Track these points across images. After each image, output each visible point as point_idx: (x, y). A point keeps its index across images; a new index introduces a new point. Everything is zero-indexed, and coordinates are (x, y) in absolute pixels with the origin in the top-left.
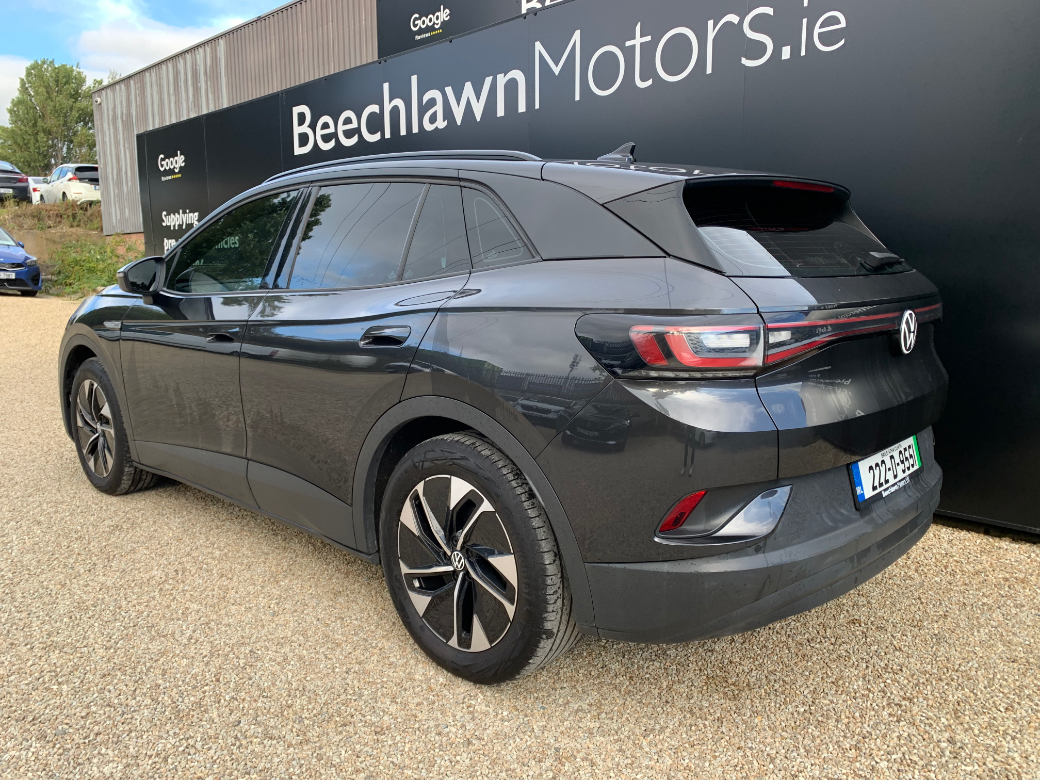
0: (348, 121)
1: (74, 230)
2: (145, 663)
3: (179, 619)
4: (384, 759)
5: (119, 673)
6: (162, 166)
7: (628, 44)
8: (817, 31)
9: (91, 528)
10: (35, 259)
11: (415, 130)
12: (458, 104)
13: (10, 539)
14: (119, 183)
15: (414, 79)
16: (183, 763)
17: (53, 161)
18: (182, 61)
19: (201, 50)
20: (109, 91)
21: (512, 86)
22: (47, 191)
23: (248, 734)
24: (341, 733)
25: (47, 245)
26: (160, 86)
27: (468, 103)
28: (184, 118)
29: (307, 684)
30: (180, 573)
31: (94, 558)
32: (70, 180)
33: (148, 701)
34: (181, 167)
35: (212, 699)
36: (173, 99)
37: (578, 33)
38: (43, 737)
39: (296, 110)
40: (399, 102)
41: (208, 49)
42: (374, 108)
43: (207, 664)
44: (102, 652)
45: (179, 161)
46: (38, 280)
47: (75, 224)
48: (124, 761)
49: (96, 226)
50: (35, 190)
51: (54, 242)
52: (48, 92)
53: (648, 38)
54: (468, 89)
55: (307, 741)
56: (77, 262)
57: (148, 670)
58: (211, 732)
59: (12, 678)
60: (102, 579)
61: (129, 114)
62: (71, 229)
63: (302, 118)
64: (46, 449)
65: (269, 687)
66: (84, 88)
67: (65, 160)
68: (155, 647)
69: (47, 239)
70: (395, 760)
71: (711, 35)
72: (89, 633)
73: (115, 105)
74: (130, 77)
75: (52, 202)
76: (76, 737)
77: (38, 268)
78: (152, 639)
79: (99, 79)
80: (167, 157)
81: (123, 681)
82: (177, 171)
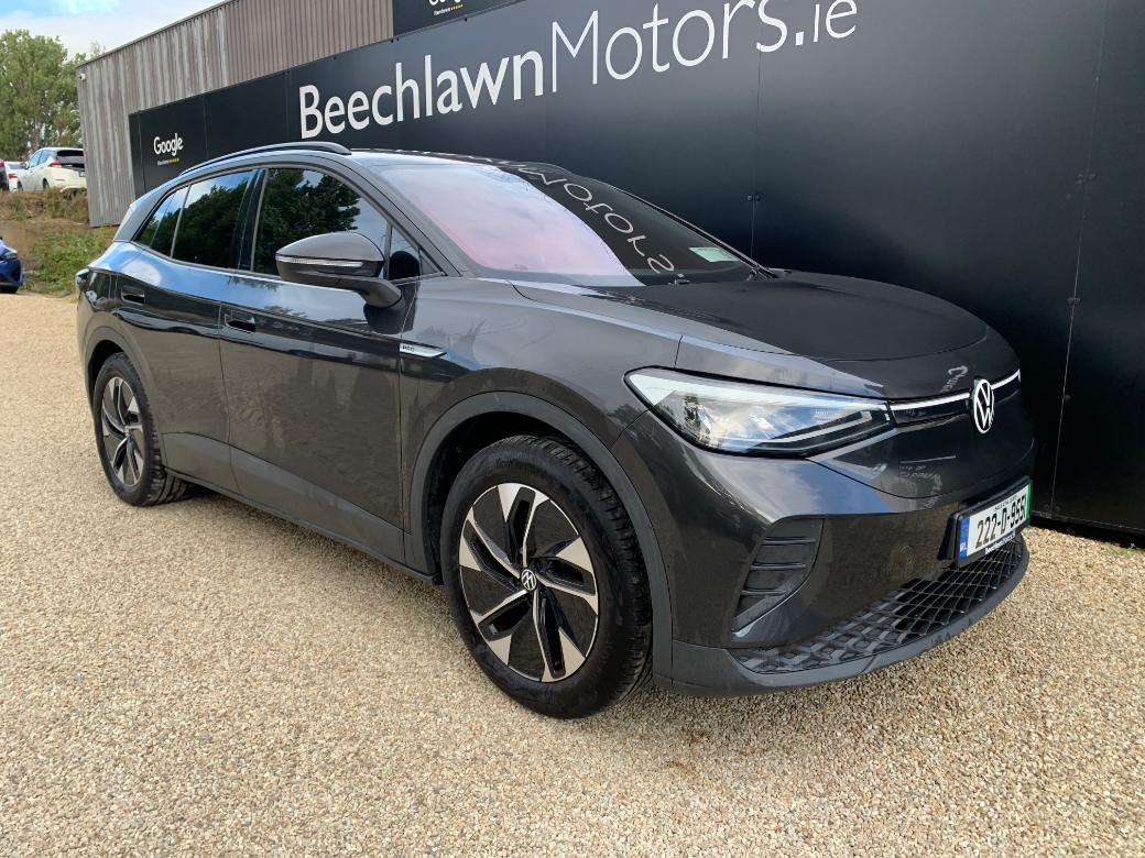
0: (358, 103)
1: (56, 221)
2: (157, 625)
3: (188, 590)
4: (384, 696)
5: (132, 633)
6: (158, 149)
7: (645, 26)
8: (829, 17)
9: (95, 514)
10: (15, 251)
11: (429, 113)
12: (474, 85)
13: (12, 523)
14: (107, 170)
15: (428, 59)
16: (198, 699)
17: (29, 144)
18: (176, 34)
19: (198, 22)
20: (94, 66)
21: (528, 67)
22: (24, 178)
23: (258, 678)
24: (345, 677)
25: (26, 237)
26: (152, 61)
27: (484, 85)
28: (180, 97)
29: (314, 640)
30: (188, 552)
31: (101, 540)
32: (51, 165)
33: (162, 654)
34: (178, 151)
35: (223, 652)
36: (166, 75)
37: (595, 13)
38: (62, 681)
39: (304, 90)
40: (412, 83)
41: (206, 21)
42: (387, 89)
43: (217, 625)
44: (114, 616)
45: (176, 144)
46: (19, 275)
47: (58, 214)
48: (142, 698)
49: (81, 217)
50: (11, 176)
51: (35, 234)
52: (23, 67)
53: (666, 21)
54: (484, 70)
55: (313, 683)
56: (61, 257)
57: (161, 630)
58: (224, 677)
59: (29, 637)
60: (109, 557)
61: (118, 92)
62: (54, 220)
63: (309, 98)
64: (41, 444)
65: (277, 644)
66: (65, 62)
67: (43, 144)
68: (166, 612)
69: (27, 230)
70: (395, 697)
71: (727, 19)
72: (100, 601)
73: (101, 82)
74: (118, 51)
75: (31, 190)
76: (95, 681)
77: (18, 263)
78: (163, 606)
79: (81, 53)
80: (164, 139)
81: (136, 639)
82: (174, 154)
